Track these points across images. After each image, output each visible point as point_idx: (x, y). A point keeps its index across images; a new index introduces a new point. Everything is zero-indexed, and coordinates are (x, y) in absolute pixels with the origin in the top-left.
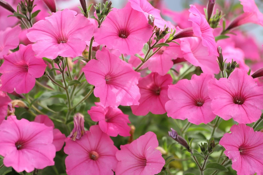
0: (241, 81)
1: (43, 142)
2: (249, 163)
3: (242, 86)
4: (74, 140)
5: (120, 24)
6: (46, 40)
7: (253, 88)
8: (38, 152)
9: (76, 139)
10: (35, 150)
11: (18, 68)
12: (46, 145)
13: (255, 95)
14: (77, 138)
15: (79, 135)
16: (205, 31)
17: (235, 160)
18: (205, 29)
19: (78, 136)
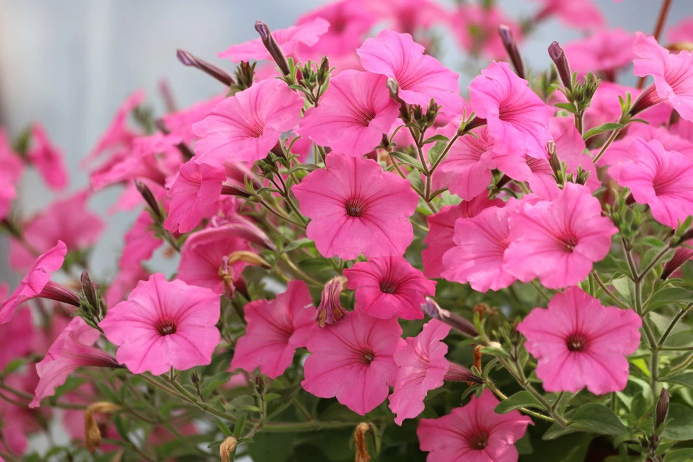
0: (570, 207)
1: (198, 323)
2: (581, 367)
3: (570, 216)
4: (322, 325)
5: (358, 100)
6: (223, 132)
7: (588, 220)
8: (186, 339)
9: (326, 324)
10: (182, 336)
11: (194, 187)
12: (204, 327)
13: (589, 233)
14: (327, 321)
15: (331, 316)
16: (523, 111)
17: (546, 360)
18: (524, 106)
19: (328, 319)
